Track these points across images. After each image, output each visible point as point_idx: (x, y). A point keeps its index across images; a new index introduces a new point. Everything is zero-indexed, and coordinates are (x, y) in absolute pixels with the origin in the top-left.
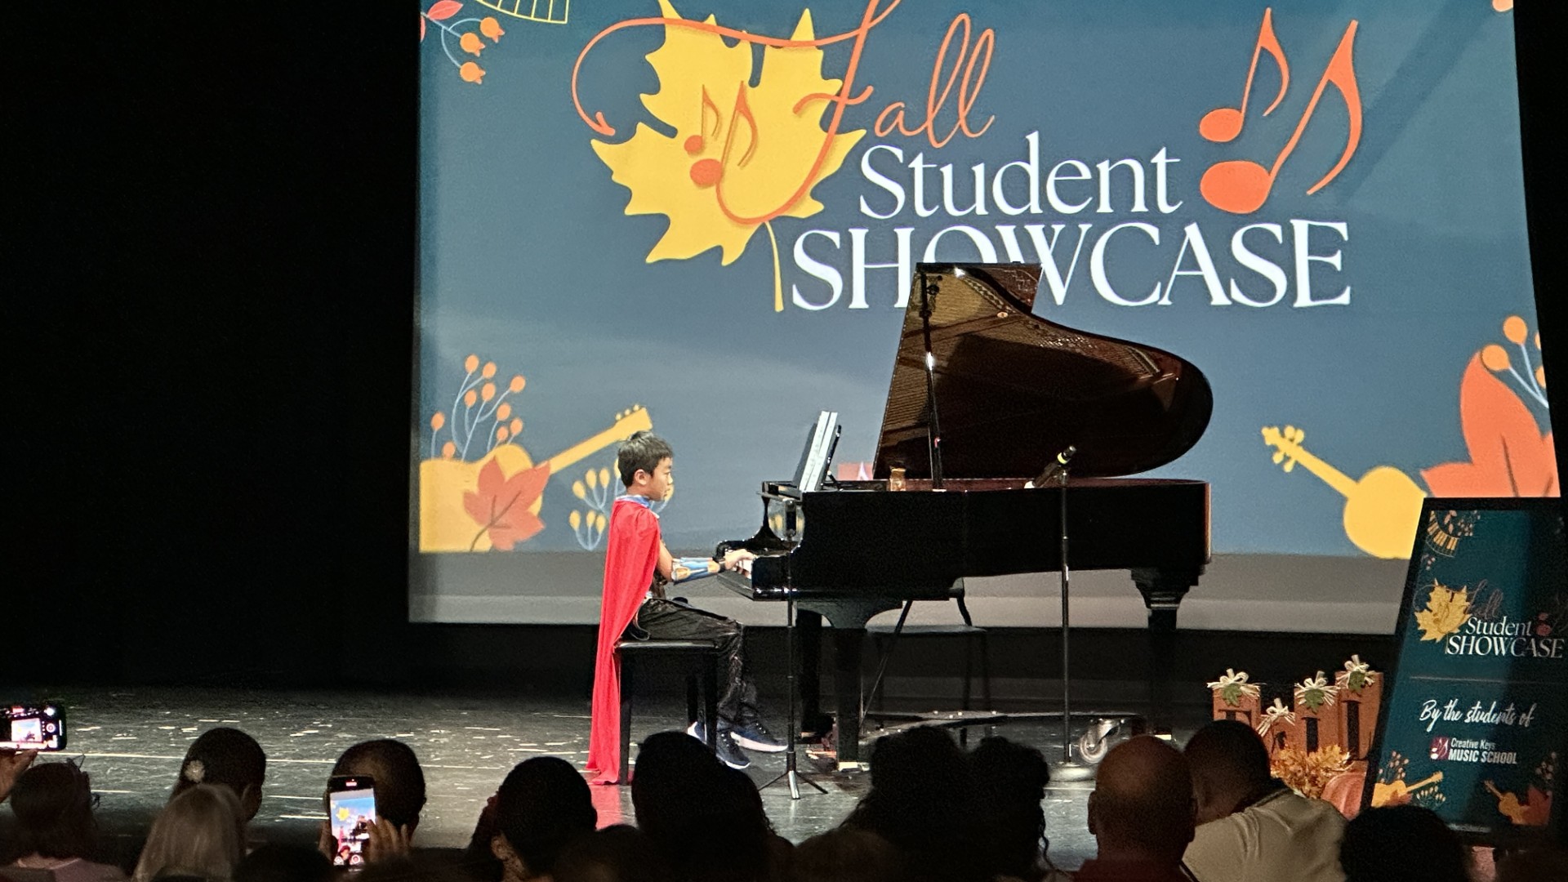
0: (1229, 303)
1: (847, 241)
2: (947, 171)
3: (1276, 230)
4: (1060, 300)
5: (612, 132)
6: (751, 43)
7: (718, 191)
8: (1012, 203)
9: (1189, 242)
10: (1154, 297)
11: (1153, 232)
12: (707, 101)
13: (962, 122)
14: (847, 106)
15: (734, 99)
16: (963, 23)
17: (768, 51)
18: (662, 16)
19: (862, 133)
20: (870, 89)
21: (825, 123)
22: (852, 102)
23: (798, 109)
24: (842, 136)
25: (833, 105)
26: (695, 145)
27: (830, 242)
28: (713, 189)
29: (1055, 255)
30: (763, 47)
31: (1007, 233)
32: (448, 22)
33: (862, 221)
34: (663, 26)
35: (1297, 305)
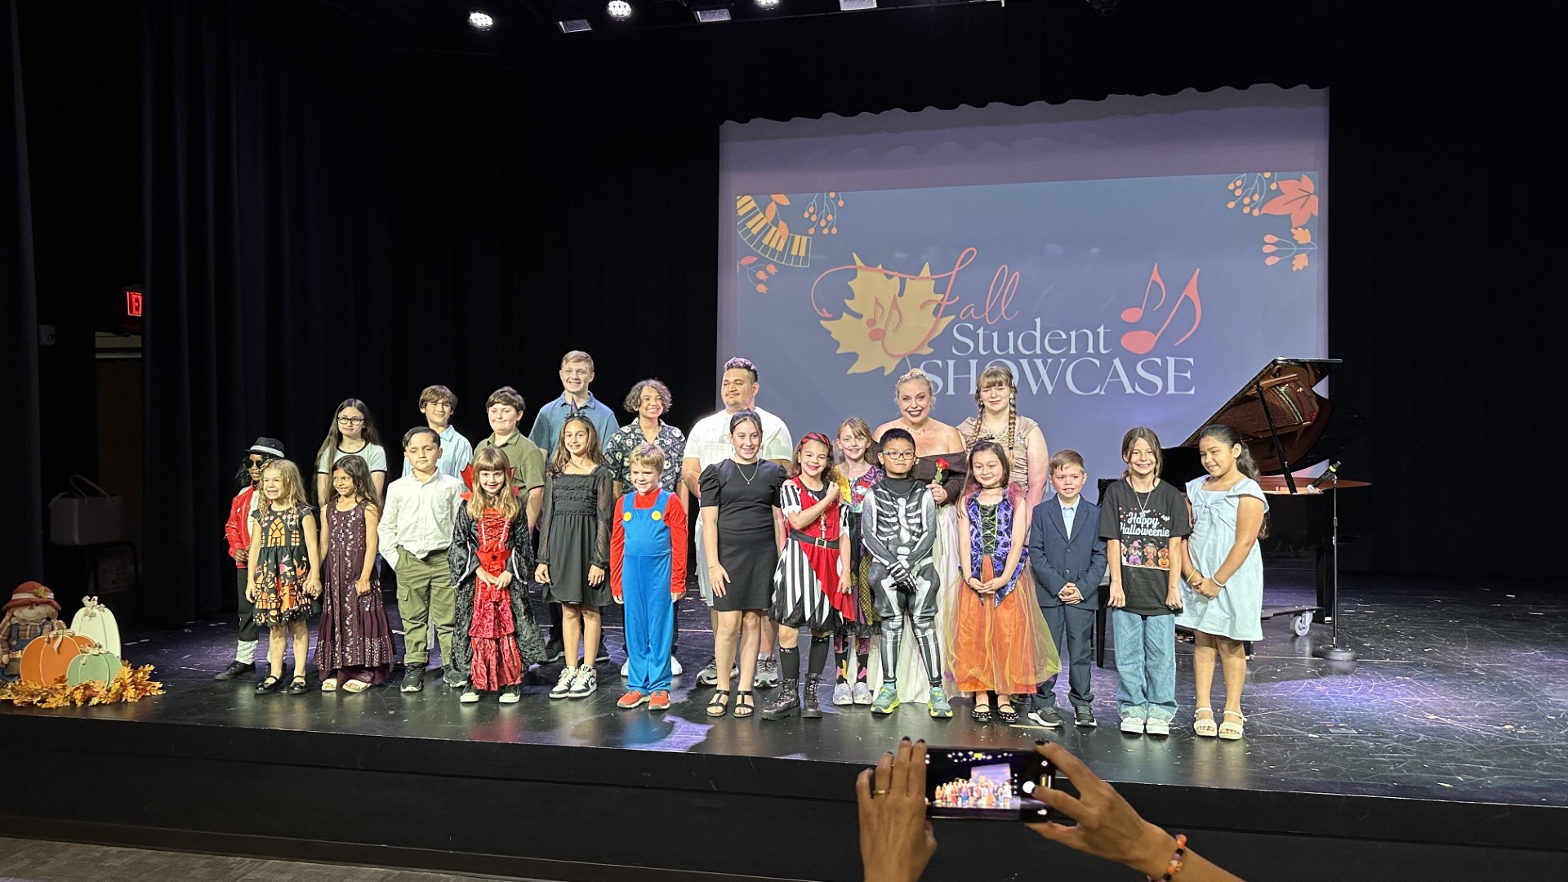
0: (1133, 392)
1: (946, 365)
2: (995, 335)
3: (1159, 361)
4: (1050, 392)
5: (831, 316)
6: (900, 278)
7: (882, 341)
8: (1026, 349)
9: (1115, 367)
10: (1097, 391)
11: (1097, 362)
12: (877, 303)
13: (1003, 313)
14: (946, 305)
15: (891, 302)
16: (1004, 268)
17: (908, 280)
18: (855, 264)
19: (953, 317)
20: (958, 298)
21: (935, 313)
22: (948, 303)
23: (922, 306)
24: (944, 319)
25: (939, 305)
26: (871, 323)
27: (938, 365)
28: (880, 342)
29: (1047, 372)
30: (906, 279)
31: (1024, 362)
32: (750, 266)
33: (953, 357)
34: (856, 270)
35: (1169, 393)
